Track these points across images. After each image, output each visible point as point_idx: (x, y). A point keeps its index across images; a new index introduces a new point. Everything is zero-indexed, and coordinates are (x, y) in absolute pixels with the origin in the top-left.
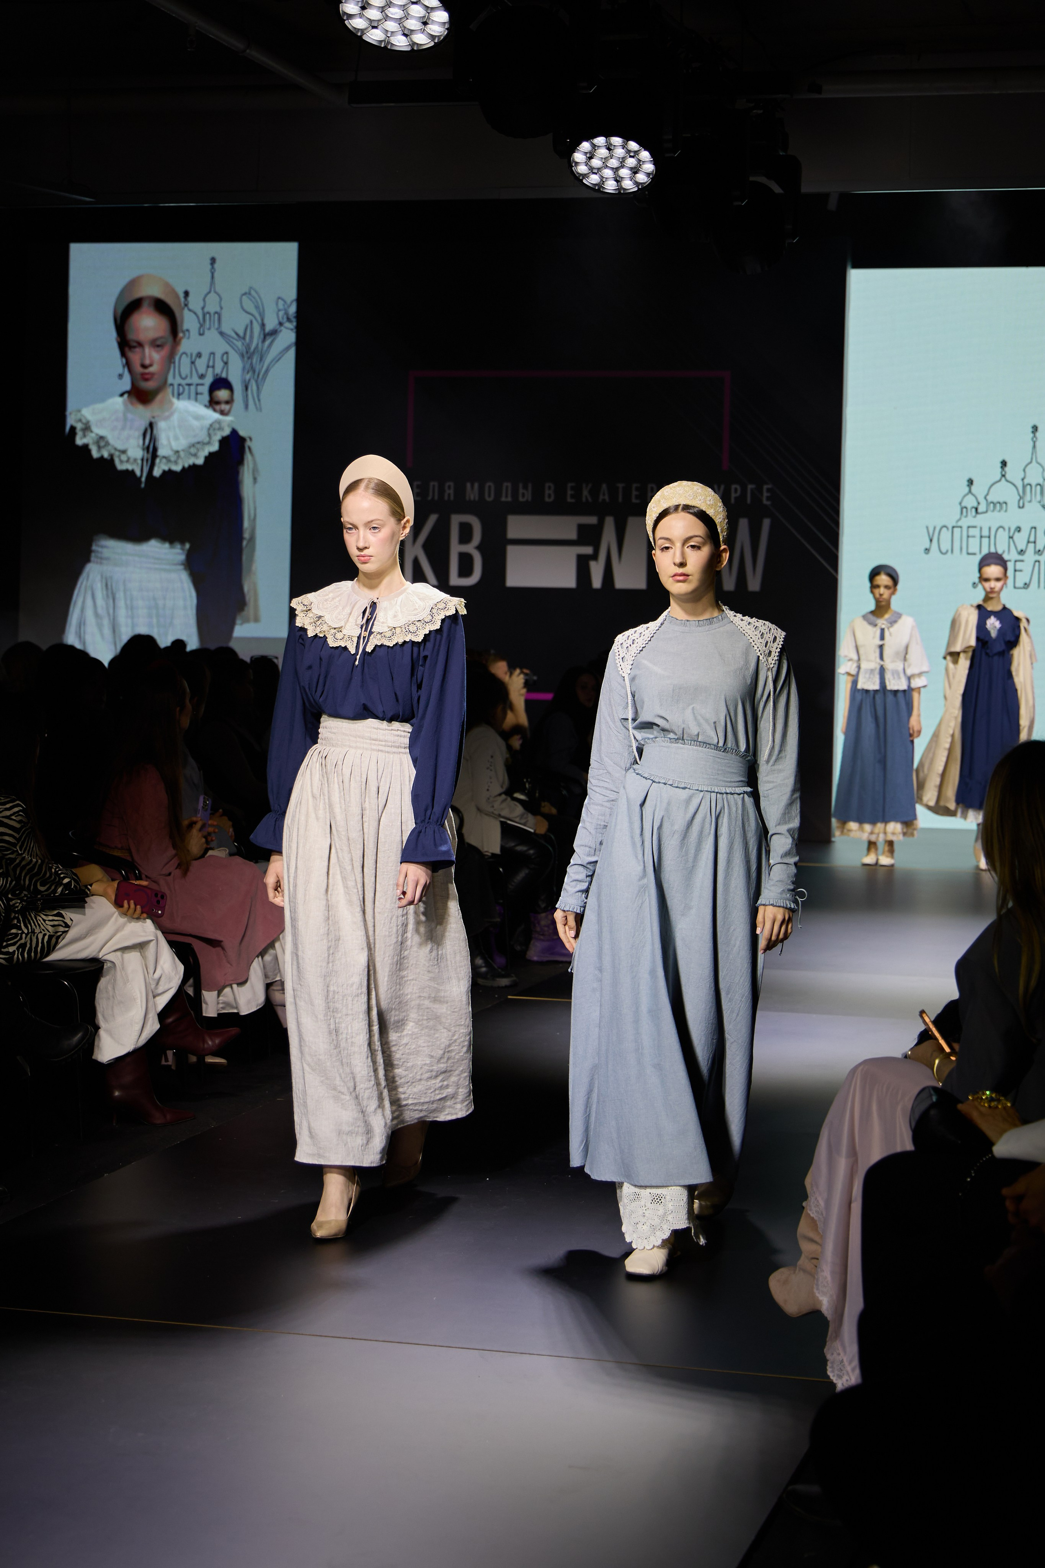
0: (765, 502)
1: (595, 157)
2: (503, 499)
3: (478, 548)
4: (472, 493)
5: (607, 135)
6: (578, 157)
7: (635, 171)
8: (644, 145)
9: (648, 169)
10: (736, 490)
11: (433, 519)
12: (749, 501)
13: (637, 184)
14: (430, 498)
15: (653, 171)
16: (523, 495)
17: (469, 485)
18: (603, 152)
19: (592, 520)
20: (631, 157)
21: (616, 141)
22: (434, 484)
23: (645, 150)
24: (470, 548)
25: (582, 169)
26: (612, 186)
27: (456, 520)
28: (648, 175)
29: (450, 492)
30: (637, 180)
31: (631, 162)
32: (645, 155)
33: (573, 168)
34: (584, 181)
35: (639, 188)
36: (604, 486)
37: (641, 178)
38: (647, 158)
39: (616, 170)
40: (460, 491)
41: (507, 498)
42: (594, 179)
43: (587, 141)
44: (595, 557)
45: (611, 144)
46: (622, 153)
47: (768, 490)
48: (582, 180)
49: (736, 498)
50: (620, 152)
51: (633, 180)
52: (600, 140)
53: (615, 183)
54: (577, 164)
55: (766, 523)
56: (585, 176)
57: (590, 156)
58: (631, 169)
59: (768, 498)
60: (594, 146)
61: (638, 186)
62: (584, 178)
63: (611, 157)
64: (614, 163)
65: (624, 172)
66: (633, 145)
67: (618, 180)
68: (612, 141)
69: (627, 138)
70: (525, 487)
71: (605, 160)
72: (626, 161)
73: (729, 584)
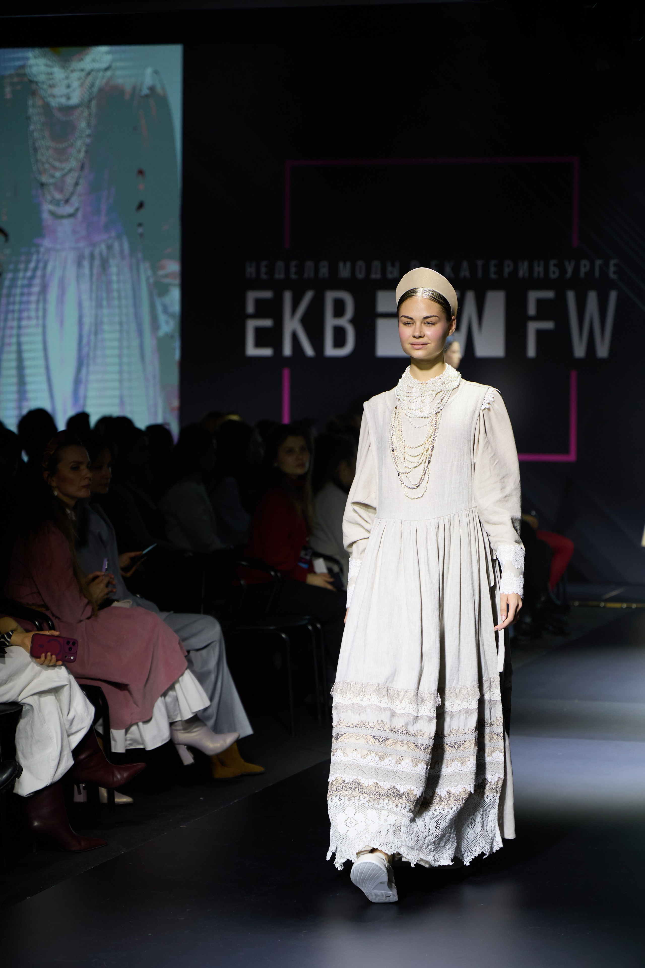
0: (612, 276)
2: (374, 276)
3: (353, 321)
4: (344, 271)
10: (585, 266)
11: (309, 296)
12: (597, 274)
14: (306, 276)
16: (391, 273)
17: (341, 265)
22: (310, 264)
24: (344, 322)
27: (330, 296)
29: (324, 270)
36: (465, 264)
40: (333, 270)
41: (376, 275)
47: (615, 265)
49: (586, 273)
55: (613, 296)
59: (615, 273)
70: (393, 265)
73: (579, 351)
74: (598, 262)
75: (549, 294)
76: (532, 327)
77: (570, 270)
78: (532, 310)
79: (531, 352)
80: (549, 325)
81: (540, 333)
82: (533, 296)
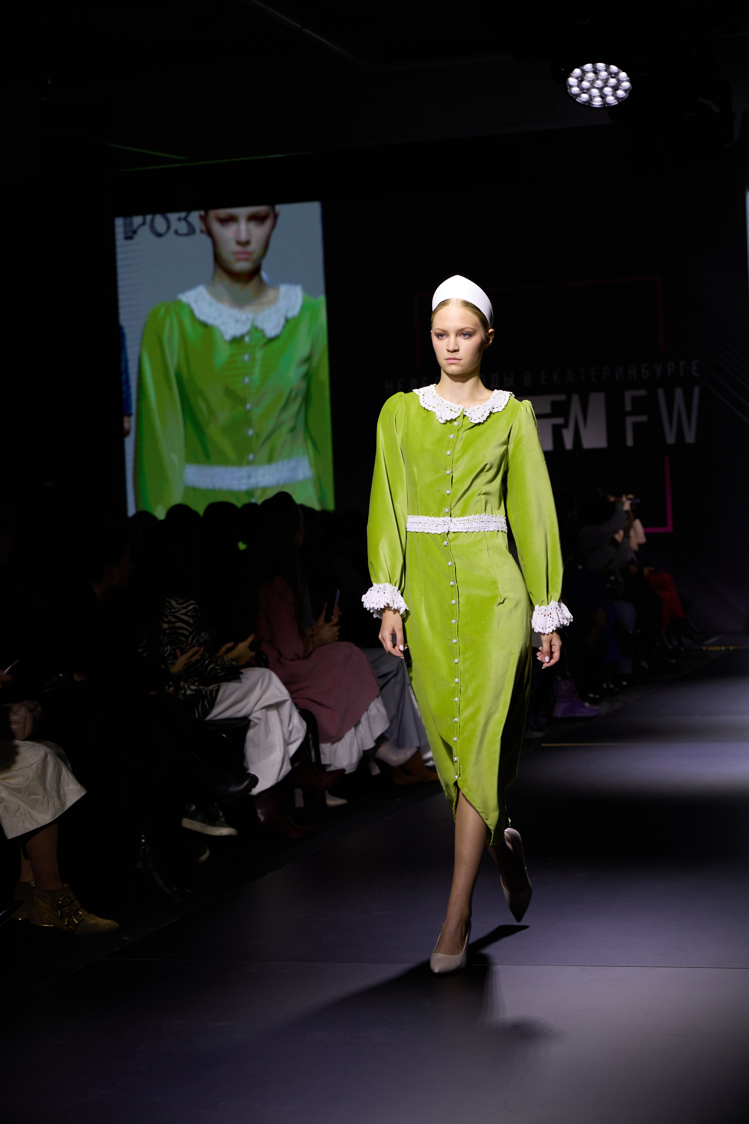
0: (695, 374)
1: (585, 80)
5: (594, 62)
6: (572, 81)
7: (615, 88)
8: (622, 68)
9: (626, 86)
10: (671, 367)
12: (682, 373)
13: (617, 98)
15: (630, 87)
18: (591, 75)
19: (562, 397)
20: (612, 77)
21: (601, 66)
23: (623, 71)
25: (575, 90)
26: (598, 102)
28: (626, 91)
30: (618, 96)
31: (613, 81)
32: (623, 75)
33: (568, 91)
34: (577, 100)
35: (619, 102)
36: (570, 371)
37: (621, 93)
38: (625, 77)
39: (601, 89)
42: (585, 97)
43: (578, 68)
44: (566, 425)
45: (597, 69)
46: (605, 75)
47: (697, 365)
48: (575, 99)
49: (672, 373)
50: (604, 74)
51: (614, 96)
52: (588, 66)
53: (600, 99)
54: (571, 86)
55: (697, 390)
56: (578, 95)
57: (581, 79)
58: (612, 87)
59: (697, 371)
60: (584, 72)
61: (618, 101)
62: (577, 97)
63: (597, 79)
64: (599, 83)
65: (608, 90)
66: (614, 68)
67: (603, 96)
68: (597, 67)
69: (608, 63)
71: (593, 82)
72: (609, 82)
73: (671, 438)
74: (682, 363)
75: (642, 393)
76: (630, 421)
77: (659, 371)
78: (628, 407)
79: (630, 442)
80: (643, 418)
81: (635, 425)
82: (629, 395)
